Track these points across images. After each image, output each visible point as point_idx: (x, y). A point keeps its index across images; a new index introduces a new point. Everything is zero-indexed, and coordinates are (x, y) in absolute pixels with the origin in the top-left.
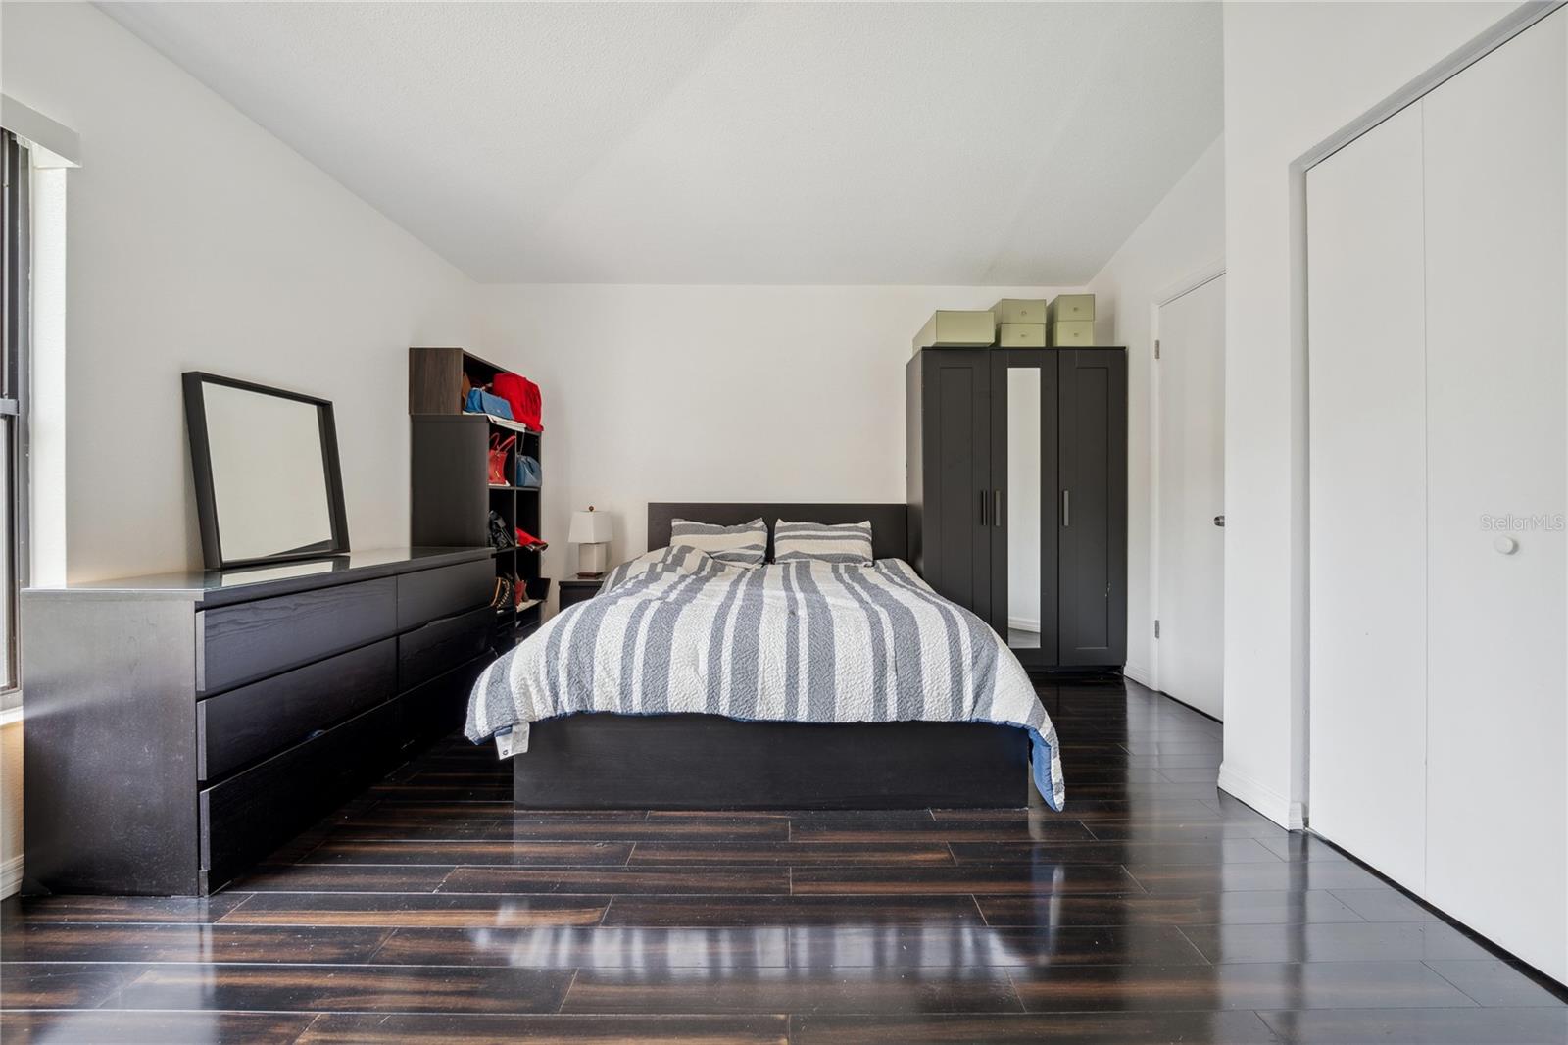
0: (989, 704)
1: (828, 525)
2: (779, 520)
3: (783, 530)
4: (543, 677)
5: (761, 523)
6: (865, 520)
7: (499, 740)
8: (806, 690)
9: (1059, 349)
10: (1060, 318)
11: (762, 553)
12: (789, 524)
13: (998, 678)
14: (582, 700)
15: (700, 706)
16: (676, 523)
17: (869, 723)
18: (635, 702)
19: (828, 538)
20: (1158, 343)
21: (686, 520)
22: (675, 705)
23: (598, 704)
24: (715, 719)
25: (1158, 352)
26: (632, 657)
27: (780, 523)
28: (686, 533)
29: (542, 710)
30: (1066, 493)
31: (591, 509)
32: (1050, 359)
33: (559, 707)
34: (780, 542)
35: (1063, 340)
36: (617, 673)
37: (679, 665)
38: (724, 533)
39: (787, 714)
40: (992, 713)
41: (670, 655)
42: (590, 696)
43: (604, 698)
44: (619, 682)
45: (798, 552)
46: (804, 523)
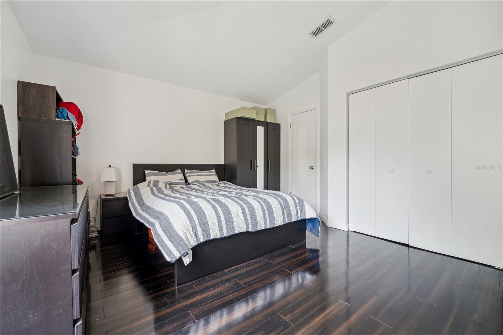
0: (305, 214)
1: (203, 171)
2: (186, 170)
3: (188, 173)
4: (191, 231)
5: (179, 171)
6: (213, 169)
7: (183, 258)
8: (268, 219)
9: (268, 123)
10: (268, 114)
11: (184, 181)
12: (189, 171)
13: (306, 207)
14: (207, 236)
15: (244, 230)
16: (147, 172)
17: (282, 225)
18: (224, 233)
19: (204, 175)
20: (290, 124)
21: (151, 170)
22: (237, 231)
23: (213, 236)
24: (248, 233)
25: (290, 126)
26: (220, 217)
27: (186, 171)
28: (153, 175)
29: (193, 243)
30: (270, 161)
31: (110, 166)
32: (265, 124)
33: (199, 240)
34: (189, 177)
35: (269, 120)
36: (216, 224)
37: (235, 217)
38: (166, 175)
39: (265, 227)
40: (306, 216)
41: (231, 215)
42: (209, 234)
43: (215, 234)
44: (218, 227)
45: (197, 180)
46: (194, 171)
